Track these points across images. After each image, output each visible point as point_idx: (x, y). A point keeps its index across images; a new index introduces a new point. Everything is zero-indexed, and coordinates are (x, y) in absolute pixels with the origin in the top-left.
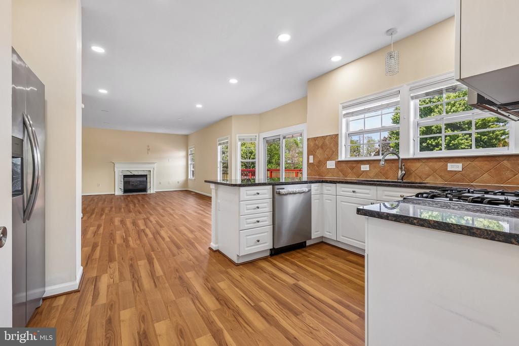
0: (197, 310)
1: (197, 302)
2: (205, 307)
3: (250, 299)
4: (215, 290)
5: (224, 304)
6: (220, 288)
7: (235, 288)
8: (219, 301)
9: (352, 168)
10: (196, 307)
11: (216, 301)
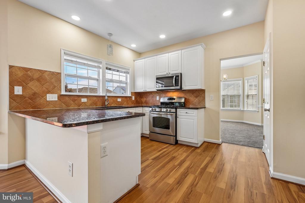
0: (200, 179)
1: (195, 183)
2: (195, 179)
3: (176, 168)
4: (179, 181)
5: (187, 174)
6: (174, 181)
7: (169, 176)
8: (186, 176)
9: (74, 101)
10: (199, 182)
11: (188, 177)
